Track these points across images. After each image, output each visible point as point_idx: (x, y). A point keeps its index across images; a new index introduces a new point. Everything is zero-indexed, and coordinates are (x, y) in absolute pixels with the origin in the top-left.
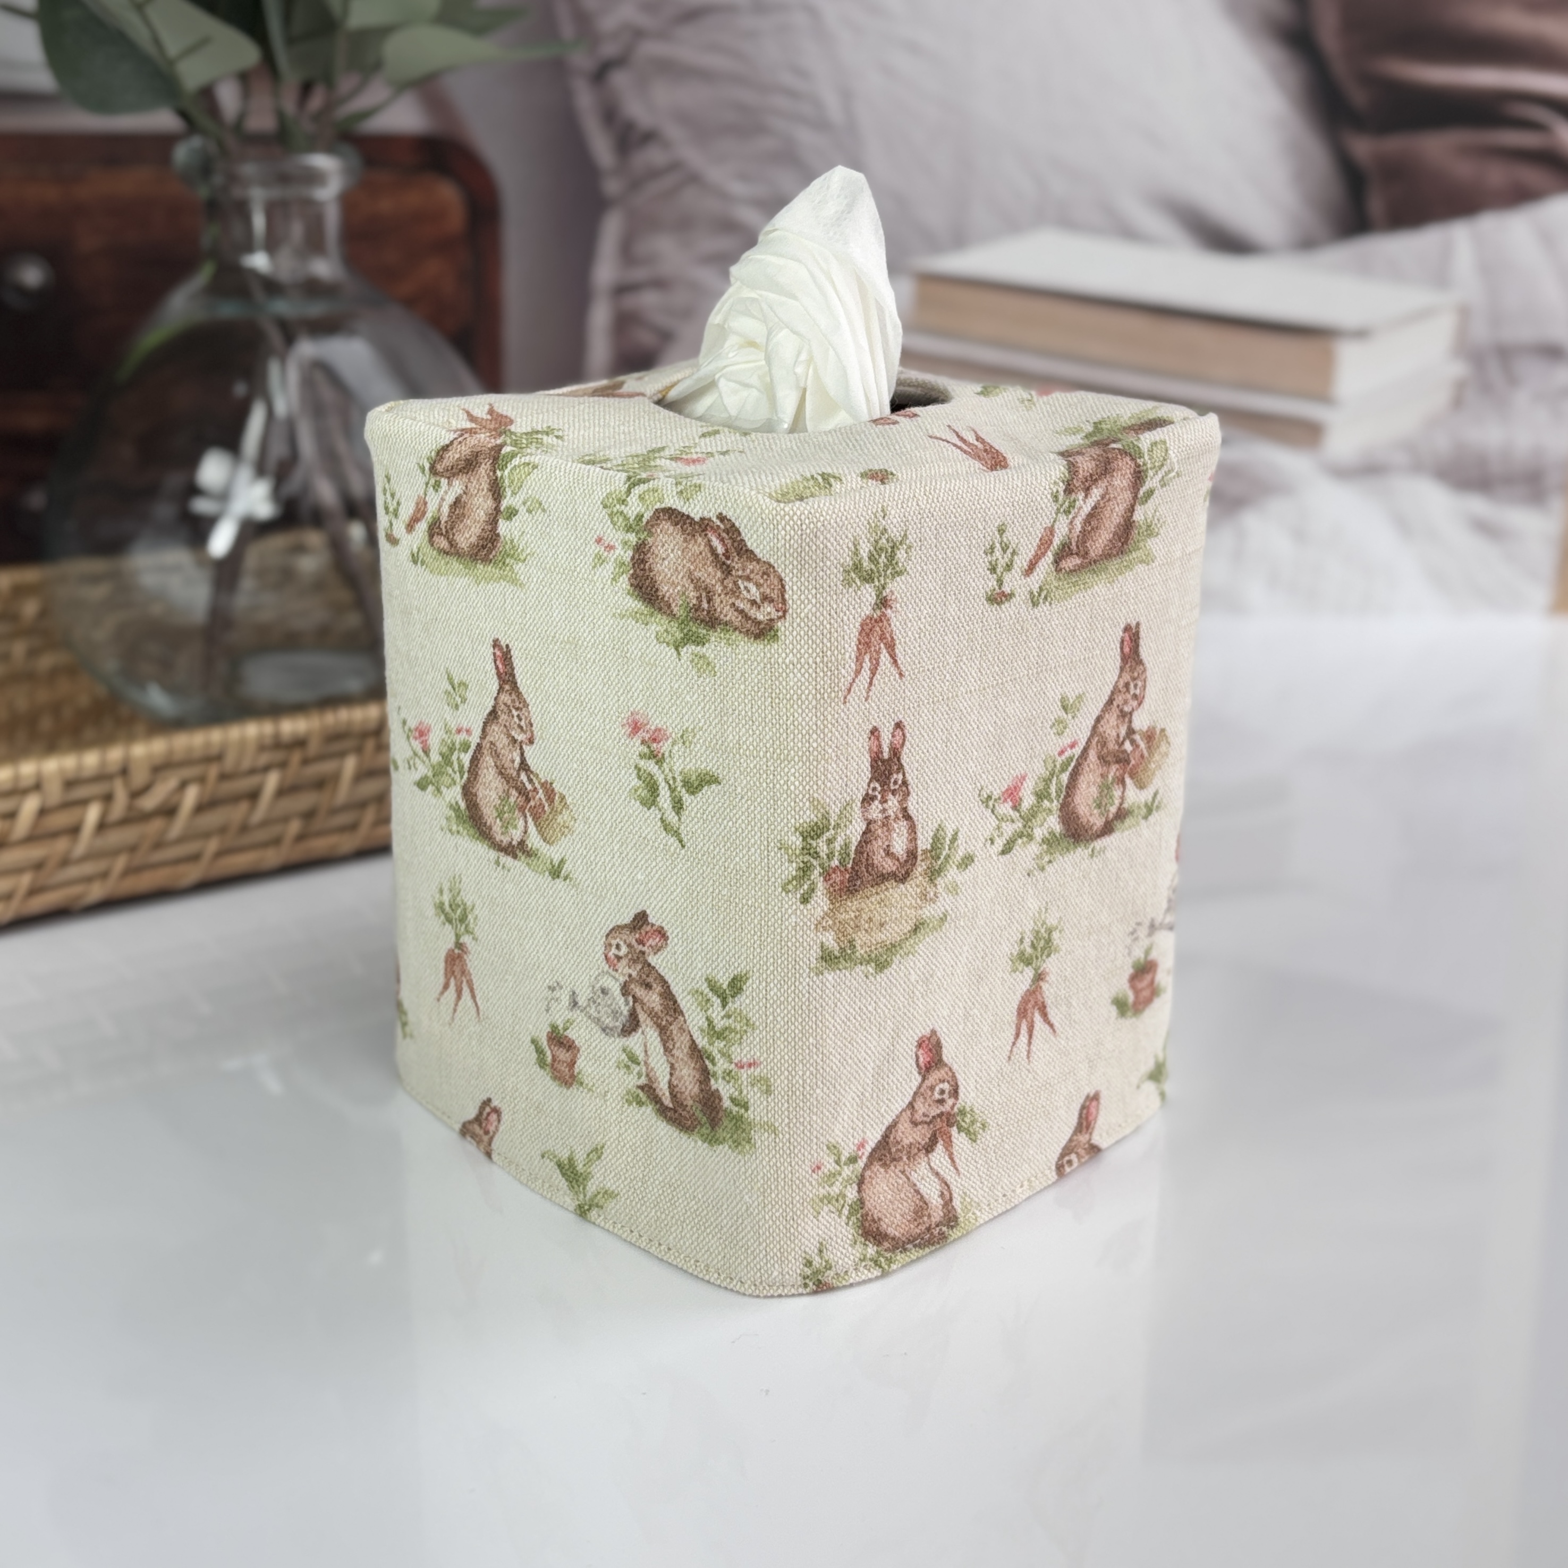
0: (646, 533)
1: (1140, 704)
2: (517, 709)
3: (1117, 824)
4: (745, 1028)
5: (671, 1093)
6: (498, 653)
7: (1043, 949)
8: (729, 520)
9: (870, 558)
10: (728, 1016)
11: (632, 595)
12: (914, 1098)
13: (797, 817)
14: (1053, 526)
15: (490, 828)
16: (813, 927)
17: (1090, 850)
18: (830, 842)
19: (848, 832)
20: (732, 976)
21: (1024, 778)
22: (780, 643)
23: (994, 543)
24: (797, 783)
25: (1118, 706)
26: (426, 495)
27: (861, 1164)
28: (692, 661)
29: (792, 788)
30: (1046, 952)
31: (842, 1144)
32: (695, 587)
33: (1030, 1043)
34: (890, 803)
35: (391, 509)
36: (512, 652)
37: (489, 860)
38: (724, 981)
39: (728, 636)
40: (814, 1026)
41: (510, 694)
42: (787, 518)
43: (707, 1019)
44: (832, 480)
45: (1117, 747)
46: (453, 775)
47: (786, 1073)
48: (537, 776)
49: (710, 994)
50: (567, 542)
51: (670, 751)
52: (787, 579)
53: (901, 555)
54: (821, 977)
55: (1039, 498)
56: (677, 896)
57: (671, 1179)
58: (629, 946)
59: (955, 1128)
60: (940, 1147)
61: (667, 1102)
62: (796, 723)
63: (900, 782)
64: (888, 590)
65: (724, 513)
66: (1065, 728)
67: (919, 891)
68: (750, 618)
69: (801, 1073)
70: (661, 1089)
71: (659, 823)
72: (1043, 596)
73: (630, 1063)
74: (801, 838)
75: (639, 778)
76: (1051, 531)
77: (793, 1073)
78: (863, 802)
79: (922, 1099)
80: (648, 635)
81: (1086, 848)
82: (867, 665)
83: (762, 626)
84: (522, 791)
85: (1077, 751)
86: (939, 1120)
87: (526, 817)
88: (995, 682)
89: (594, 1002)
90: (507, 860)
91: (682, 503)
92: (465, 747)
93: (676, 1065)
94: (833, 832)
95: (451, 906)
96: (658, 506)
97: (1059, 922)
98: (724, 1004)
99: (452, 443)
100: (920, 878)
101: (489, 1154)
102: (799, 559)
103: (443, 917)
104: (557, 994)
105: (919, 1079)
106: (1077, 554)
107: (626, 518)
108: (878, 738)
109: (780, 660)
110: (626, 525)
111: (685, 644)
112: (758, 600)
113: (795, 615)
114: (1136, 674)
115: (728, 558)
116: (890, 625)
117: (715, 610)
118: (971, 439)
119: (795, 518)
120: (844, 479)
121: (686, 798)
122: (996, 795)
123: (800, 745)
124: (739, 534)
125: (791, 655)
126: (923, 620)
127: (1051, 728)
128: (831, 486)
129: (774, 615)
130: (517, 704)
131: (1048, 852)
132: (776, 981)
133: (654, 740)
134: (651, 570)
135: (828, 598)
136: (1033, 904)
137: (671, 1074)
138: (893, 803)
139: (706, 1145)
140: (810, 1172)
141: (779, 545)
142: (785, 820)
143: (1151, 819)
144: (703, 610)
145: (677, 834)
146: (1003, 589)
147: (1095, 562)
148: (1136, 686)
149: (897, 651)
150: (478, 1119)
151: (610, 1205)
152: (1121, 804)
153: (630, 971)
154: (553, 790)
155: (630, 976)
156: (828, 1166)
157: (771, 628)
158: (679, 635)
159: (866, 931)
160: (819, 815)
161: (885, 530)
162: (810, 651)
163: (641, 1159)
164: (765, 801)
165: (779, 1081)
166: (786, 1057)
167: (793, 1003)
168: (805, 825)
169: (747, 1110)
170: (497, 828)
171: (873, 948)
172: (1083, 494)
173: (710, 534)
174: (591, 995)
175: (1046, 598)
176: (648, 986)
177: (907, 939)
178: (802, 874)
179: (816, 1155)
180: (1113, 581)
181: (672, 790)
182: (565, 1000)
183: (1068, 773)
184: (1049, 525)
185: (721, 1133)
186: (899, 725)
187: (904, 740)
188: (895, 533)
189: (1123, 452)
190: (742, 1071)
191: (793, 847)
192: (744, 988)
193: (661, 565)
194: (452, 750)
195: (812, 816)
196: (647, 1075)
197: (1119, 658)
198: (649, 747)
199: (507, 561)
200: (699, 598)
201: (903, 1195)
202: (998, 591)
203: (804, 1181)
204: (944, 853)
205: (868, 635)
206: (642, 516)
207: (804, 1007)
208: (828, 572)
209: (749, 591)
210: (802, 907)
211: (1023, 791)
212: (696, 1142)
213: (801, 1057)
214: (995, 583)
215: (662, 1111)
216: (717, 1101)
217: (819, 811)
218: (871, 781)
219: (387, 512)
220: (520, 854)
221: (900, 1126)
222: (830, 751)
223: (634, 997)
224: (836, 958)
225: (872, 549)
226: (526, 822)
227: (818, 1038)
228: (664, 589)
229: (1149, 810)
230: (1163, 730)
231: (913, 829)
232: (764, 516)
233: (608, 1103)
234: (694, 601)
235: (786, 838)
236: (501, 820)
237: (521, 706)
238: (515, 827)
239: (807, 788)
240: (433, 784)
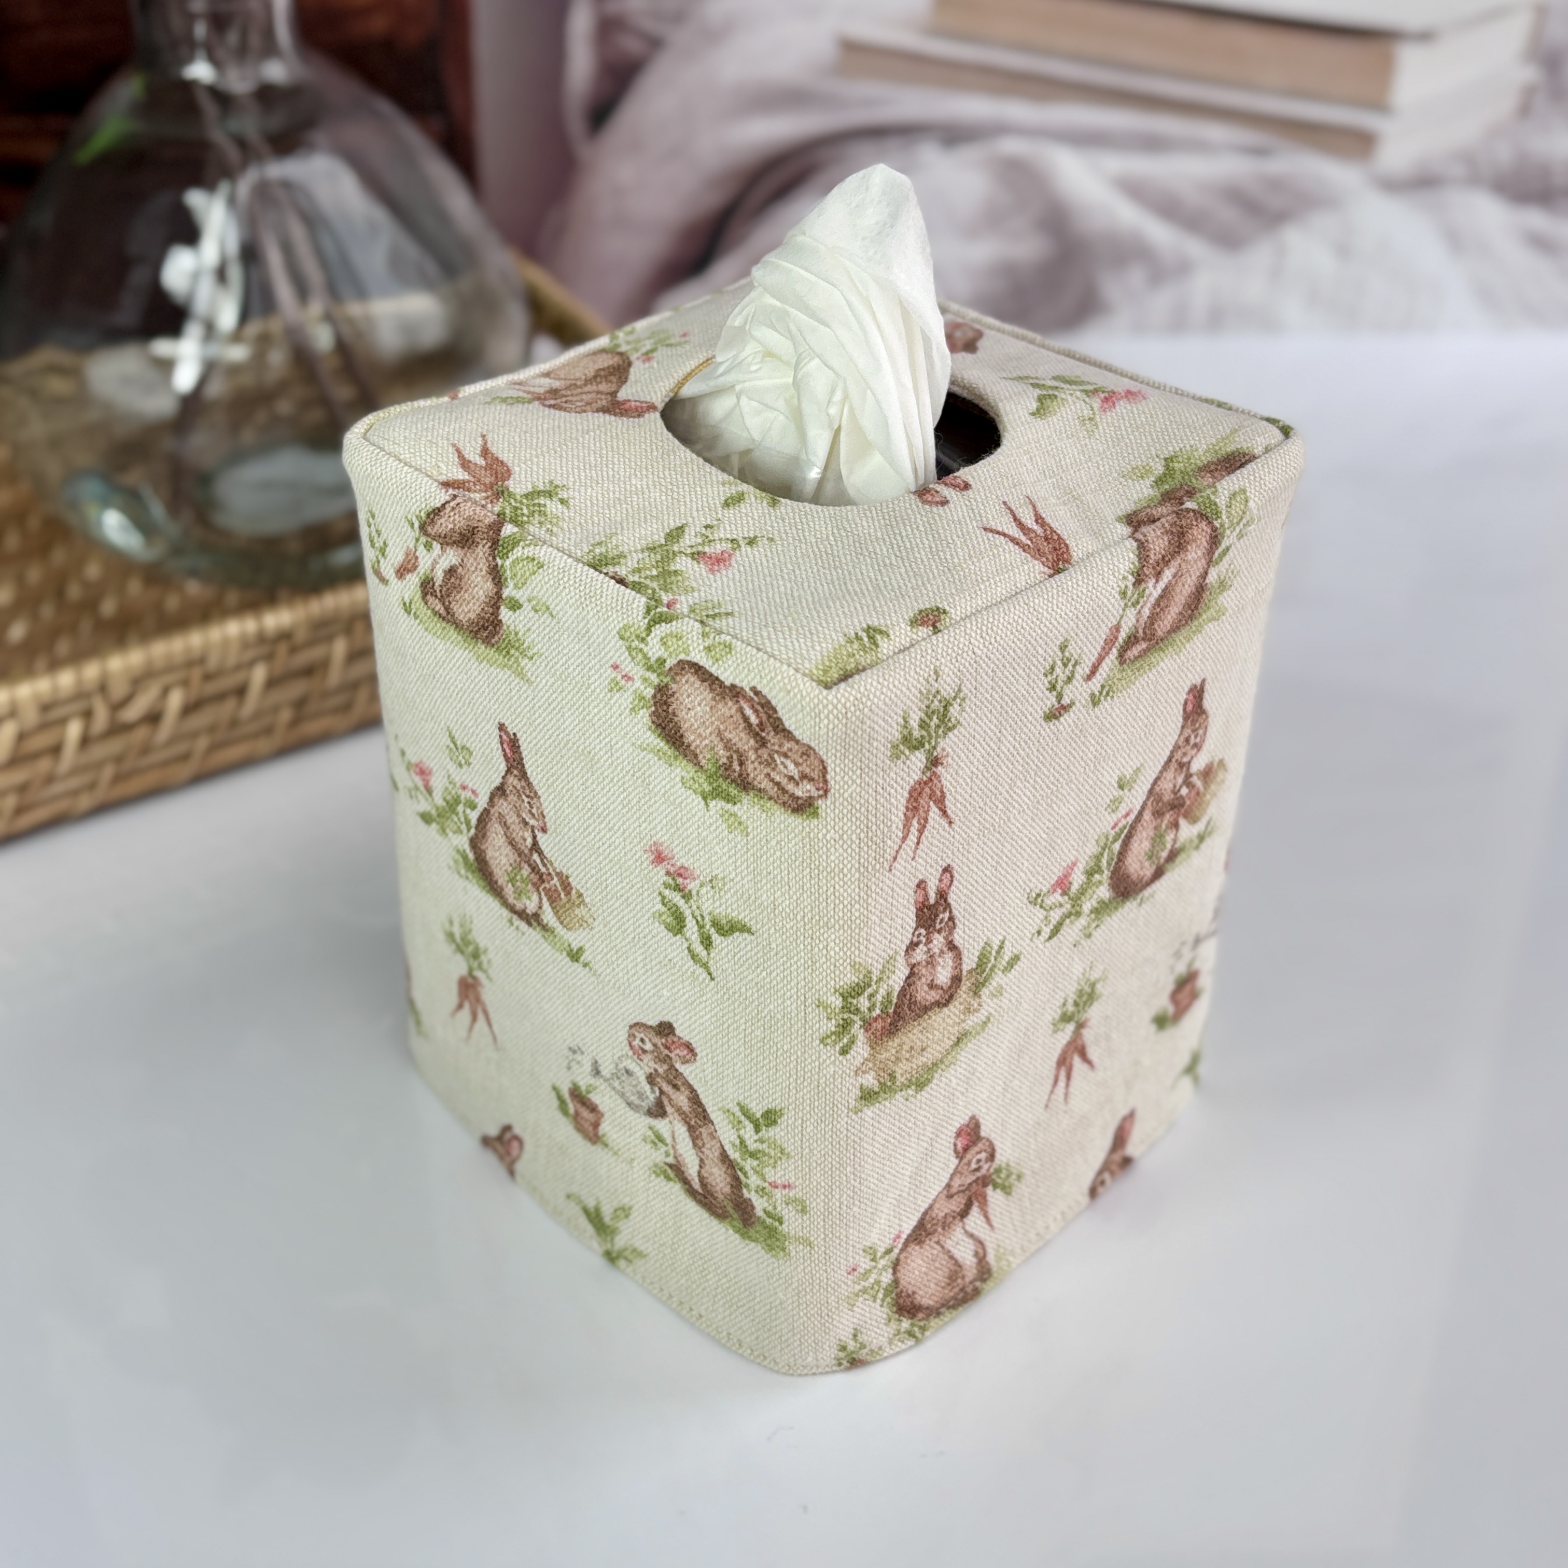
0: (668, 679)
1: (1198, 750)
2: (528, 796)
3: (1168, 866)
4: (779, 1155)
5: (700, 1181)
6: (505, 737)
7: (1085, 1003)
8: (765, 697)
9: (921, 726)
10: (762, 1142)
11: (654, 732)
12: (951, 1179)
13: (837, 979)
14: (1119, 623)
15: (502, 889)
16: (852, 1074)
17: (1139, 900)
18: (871, 996)
19: (891, 982)
20: (766, 1109)
21: (1074, 864)
22: (820, 820)
23: (1054, 662)
24: (837, 949)
25: (1177, 761)
26: (416, 550)
27: (896, 1251)
28: (722, 816)
29: (832, 953)
30: (1088, 1003)
31: (879, 1243)
32: (726, 747)
33: (1067, 1085)
34: (935, 942)
35: (377, 545)
36: (520, 742)
37: (501, 915)
38: (758, 1110)
39: (762, 802)
40: (852, 1157)
41: (520, 780)
42: (830, 707)
43: (739, 1137)
44: (878, 637)
45: (1172, 796)
46: (459, 824)
47: (822, 1197)
48: (552, 864)
49: (743, 1118)
50: (579, 656)
51: (698, 892)
52: (829, 761)
53: (954, 711)
54: (860, 1114)
55: (1105, 600)
56: (706, 1021)
57: (702, 1251)
58: (655, 1045)
59: (990, 1188)
60: (975, 1210)
61: (696, 1185)
62: (837, 894)
63: (946, 919)
64: (939, 749)
65: (759, 688)
66: (1120, 803)
67: (962, 1007)
68: (787, 792)
69: (837, 1197)
70: (690, 1175)
71: (686, 952)
72: (1104, 693)
73: (657, 1141)
74: (841, 999)
75: (663, 904)
76: (1117, 628)
77: (830, 1196)
78: (907, 951)
79: (958, 1175)
80: (673, 776)
81: (1135, 899)
82: (914, 830)
83: (800, 802)
84: (534, 869)
85: (1132, 817)
86: (974, 1185)
87: (540, 894)
88: (1049, 792)
89: (618, 1078)
90: (523, 926)
91: (710, 663)
92: (473, 807)
93: (706, 1162)
94: (875, 987)
95: (462, 939)
96: (682, 657)
97: (1103, 973)
98: (757, 1129)
99: (444, 505)
100: (964, 996)
101: (512, 1173)
102: (843, 744)
103: (453, 946)
104: (578, 1057)
105: (956, 1161)
106: (1143, 639)
107: (645, 656)
108: (924, 889)
109: (820, 836)
110: (646, 663)
111: (715, 798)
112: (797, 777)
113: (837, 795)
114: (1197, 725)
115: (763, 730)
116: (940, 781)
117: (748, 775)
118: (1030, 522)
119: (839, 706)
120: (891, 632)
121: (715, 937)
122: (1045, 890)
123: (841, 914)
124: (775, 711)
125: (833, 831)
126: (976, 763)
127: (1106, 810)
128: (877, 646)
129: (815, 793)
130: (528, 792)
131: (1097, 919)
132: (812, 1120)
133: (680, 875)
134: (674, 714)
135: (875, 776)
136: (1077, 970)
137: (701, 1167)
138: (938, 941)
139: (737, 1236)
140: (846, 1275)
141: (821, 733)
142: (824, 982)
143: (1204, 846)
144: (735, 771)
145: (705, 966)
146: (1063, 702)
147: (1162, 640)
148: (1196, 737)
149: (947, 802)
150: (500, 1138)
151: (639, 1262)
152: (1173, 846)
153: (657, 1066)
154: (569, 884)
155: (656, 1070)
156: (864, 1266)
157: (810, 805)
158: (707, 788)
159: (907, 1060)
160: (861, 977)
161: (938, 692)
162: (854, 828)
163: (670, 1227)
164: (802, 961)
165: (814, 1204)
166: (823, 1184)
167: (830, 1139)
168: (845, 987)
169: (781, 1223)
170: (509, 890)
171: (914, 1072)
172: (1154, 581)
173: (742, 702)
174: (614, 1071)
175: (1108, 694)
176: (676, 1087)
177: (948, 1054)
178: (841, 1030)
179: (852, 1260)
180: (1180, 651)
181: (701, 927)
182: (588, 1067)
183: (1120, 841)
184: (1115, 623)
185: (752, 1232)
186: (947, 870)
187: (952, 881)
188: (947, 691)
189: (1200, 515)
190: (776, 1190)
191: (833, 1006)
192: (779, 1121)
193: (687, 714)
194: (457, 801)
195: (853, 978)
196: (675, 1157)
197: (1181, 719)
198: (673, 879)
199: (512, 652)
200: (730, 758)
201: (937, 1265)
202: (1057, 705)
203: (839, 1283)
204: (990, 965)
205: (916, 800)
206: (665, 661)
207: (842, 1143)
208: (875, 751)
209: (786, 767)
210: (841, 1058)
211: (1073, 875)
212: (727, 1230)
213: (838, 1183)
214: (1054, 699)
215: (691, 1192)
216: (750, 1208)
217: (860, 972)
218: (916, 929)
219: (373, 545)
220: (535, 924)
221: (937, 1205)
222: (873, 918)
223: (660, 1089)
224: (876, 1093)
225: (923, 715)
226: (541, 899)
227: (856, 1166)
228: (690, 737)
229: (1201, 838)
230: (1221, 763)
231: (958, 956)
232: (803, 703)
233: (635, 1170)
234: (724, 760)
235: (825, 998)
236: (513, 886)
237: (532, 795)
238: (529, 898)
239: (849, 953)
240: (438, 823)
